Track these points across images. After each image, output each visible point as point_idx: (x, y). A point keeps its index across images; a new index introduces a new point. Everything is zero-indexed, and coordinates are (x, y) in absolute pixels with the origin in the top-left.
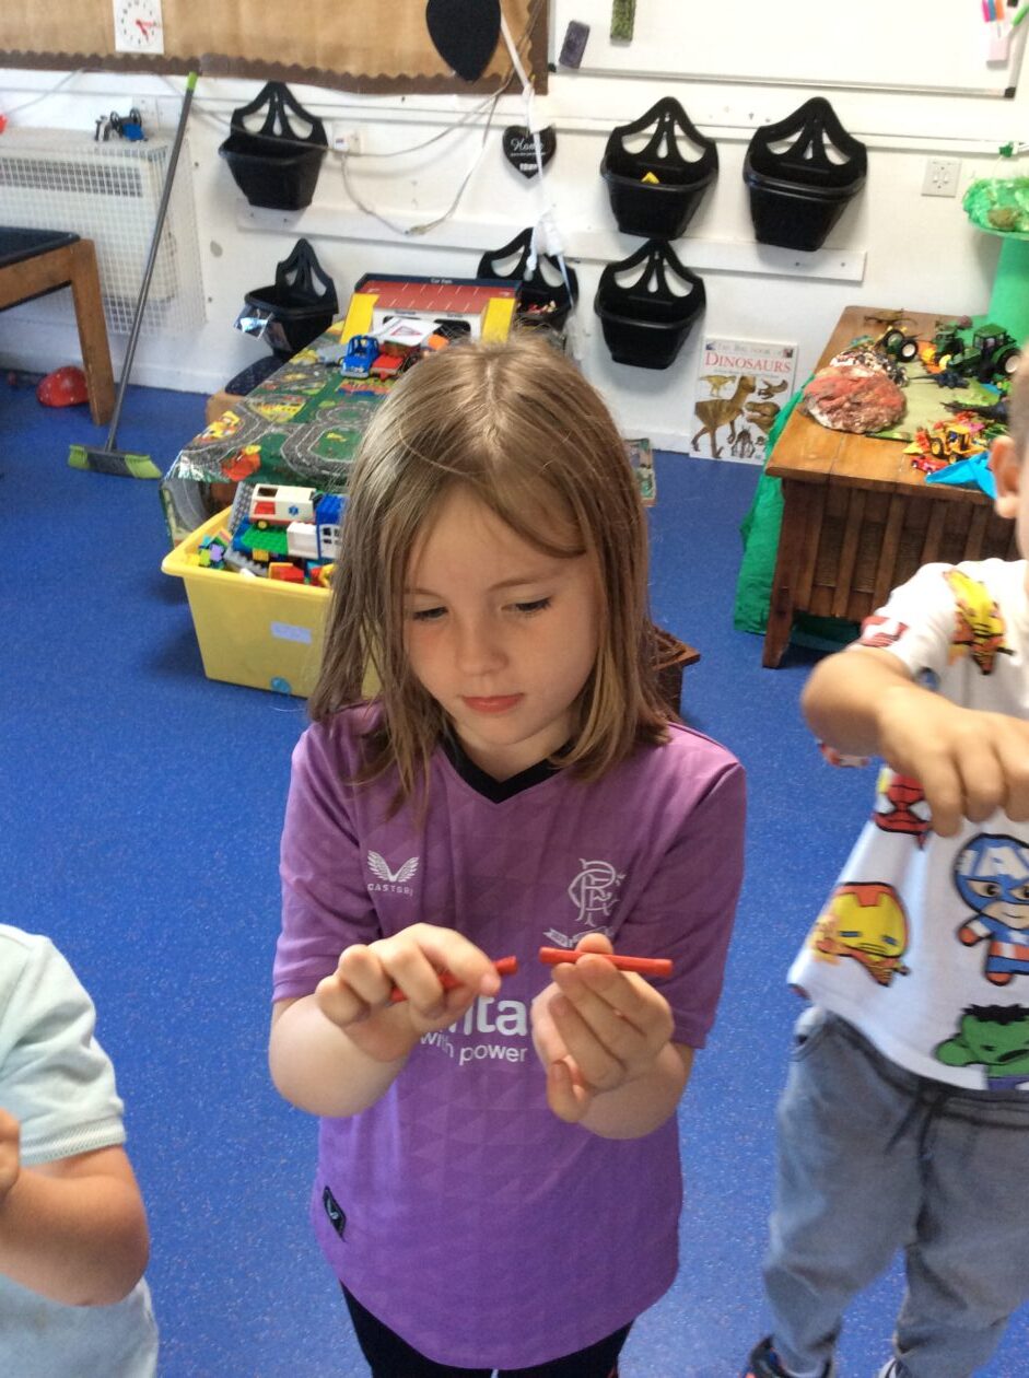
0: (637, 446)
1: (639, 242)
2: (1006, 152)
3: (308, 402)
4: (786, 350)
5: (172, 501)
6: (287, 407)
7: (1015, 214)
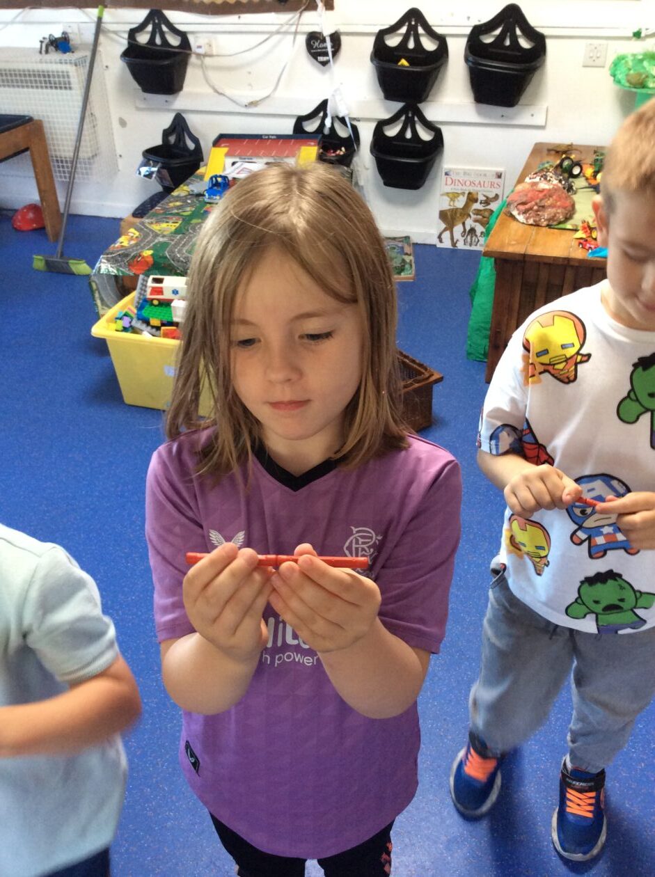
0: (402, 241)
1: (397, 106)
2: (637, 35)
3: (183, 220)
4: (497, 174)
5: (98, 289)
6: (170, 224)
7: (644, 76)
